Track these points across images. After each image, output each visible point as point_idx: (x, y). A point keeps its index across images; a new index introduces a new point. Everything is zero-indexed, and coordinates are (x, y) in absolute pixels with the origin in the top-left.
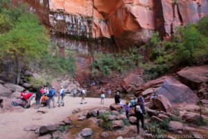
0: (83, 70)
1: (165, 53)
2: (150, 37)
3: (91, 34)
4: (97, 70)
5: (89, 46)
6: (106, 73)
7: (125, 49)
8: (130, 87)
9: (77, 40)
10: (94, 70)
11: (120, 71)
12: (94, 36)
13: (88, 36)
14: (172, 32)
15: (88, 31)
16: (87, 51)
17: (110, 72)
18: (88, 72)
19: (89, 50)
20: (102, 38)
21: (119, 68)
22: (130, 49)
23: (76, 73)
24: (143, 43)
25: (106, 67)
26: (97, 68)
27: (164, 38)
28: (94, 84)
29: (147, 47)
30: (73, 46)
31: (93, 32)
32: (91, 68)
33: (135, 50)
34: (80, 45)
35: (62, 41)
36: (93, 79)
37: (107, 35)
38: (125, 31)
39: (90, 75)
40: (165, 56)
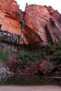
0: (13, 60)
1: (57, 51)
2: (47, 45)
3: (19, 42)
4: (21, 60)
5: (18, 48)
6: (26, 61)
7: (35, 50)
8: (45, 70)
9: (12, 44)
10: (19, 60)
11: (34, 60)
12: (20, 43)
13: (18, 43)
14: (56, 43)
15: (18, 41)
16: (16, 50)
17: (29, 61)
18: (16, 61)
19: (17, 50)
20: (24, 44)
21: (34, 58)
22: (38, 50)
23: (8, 62)
24: (44, 47)
25: (26, 58)
26: (21, 59)
27: (53, 45)
28: (19, 68)
29: (46, 48)
30: (9, 47)
31: (20, 41)
32: (17, 59)
33: (40, 50)
34: (13, 47)
35: (4, 44)
36: (18, 65)
37: (27, 43)
38: (35, 42)
39: (17, 63)
40: (58, 52)
